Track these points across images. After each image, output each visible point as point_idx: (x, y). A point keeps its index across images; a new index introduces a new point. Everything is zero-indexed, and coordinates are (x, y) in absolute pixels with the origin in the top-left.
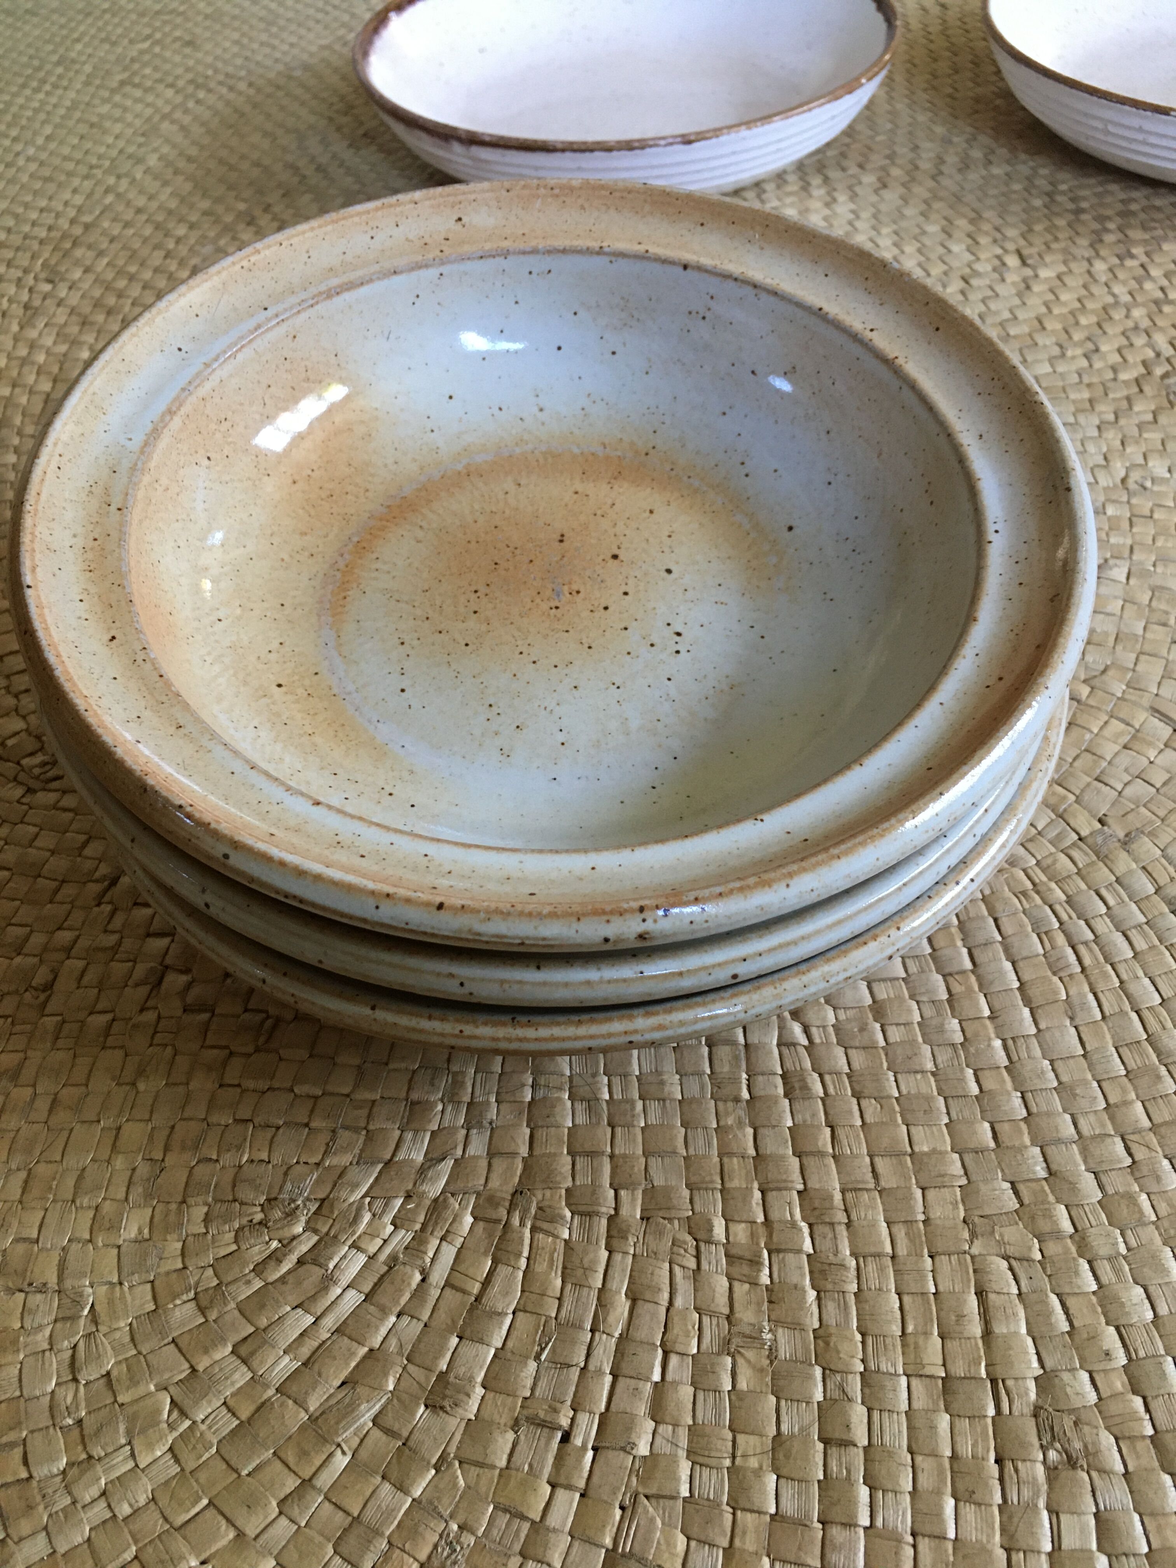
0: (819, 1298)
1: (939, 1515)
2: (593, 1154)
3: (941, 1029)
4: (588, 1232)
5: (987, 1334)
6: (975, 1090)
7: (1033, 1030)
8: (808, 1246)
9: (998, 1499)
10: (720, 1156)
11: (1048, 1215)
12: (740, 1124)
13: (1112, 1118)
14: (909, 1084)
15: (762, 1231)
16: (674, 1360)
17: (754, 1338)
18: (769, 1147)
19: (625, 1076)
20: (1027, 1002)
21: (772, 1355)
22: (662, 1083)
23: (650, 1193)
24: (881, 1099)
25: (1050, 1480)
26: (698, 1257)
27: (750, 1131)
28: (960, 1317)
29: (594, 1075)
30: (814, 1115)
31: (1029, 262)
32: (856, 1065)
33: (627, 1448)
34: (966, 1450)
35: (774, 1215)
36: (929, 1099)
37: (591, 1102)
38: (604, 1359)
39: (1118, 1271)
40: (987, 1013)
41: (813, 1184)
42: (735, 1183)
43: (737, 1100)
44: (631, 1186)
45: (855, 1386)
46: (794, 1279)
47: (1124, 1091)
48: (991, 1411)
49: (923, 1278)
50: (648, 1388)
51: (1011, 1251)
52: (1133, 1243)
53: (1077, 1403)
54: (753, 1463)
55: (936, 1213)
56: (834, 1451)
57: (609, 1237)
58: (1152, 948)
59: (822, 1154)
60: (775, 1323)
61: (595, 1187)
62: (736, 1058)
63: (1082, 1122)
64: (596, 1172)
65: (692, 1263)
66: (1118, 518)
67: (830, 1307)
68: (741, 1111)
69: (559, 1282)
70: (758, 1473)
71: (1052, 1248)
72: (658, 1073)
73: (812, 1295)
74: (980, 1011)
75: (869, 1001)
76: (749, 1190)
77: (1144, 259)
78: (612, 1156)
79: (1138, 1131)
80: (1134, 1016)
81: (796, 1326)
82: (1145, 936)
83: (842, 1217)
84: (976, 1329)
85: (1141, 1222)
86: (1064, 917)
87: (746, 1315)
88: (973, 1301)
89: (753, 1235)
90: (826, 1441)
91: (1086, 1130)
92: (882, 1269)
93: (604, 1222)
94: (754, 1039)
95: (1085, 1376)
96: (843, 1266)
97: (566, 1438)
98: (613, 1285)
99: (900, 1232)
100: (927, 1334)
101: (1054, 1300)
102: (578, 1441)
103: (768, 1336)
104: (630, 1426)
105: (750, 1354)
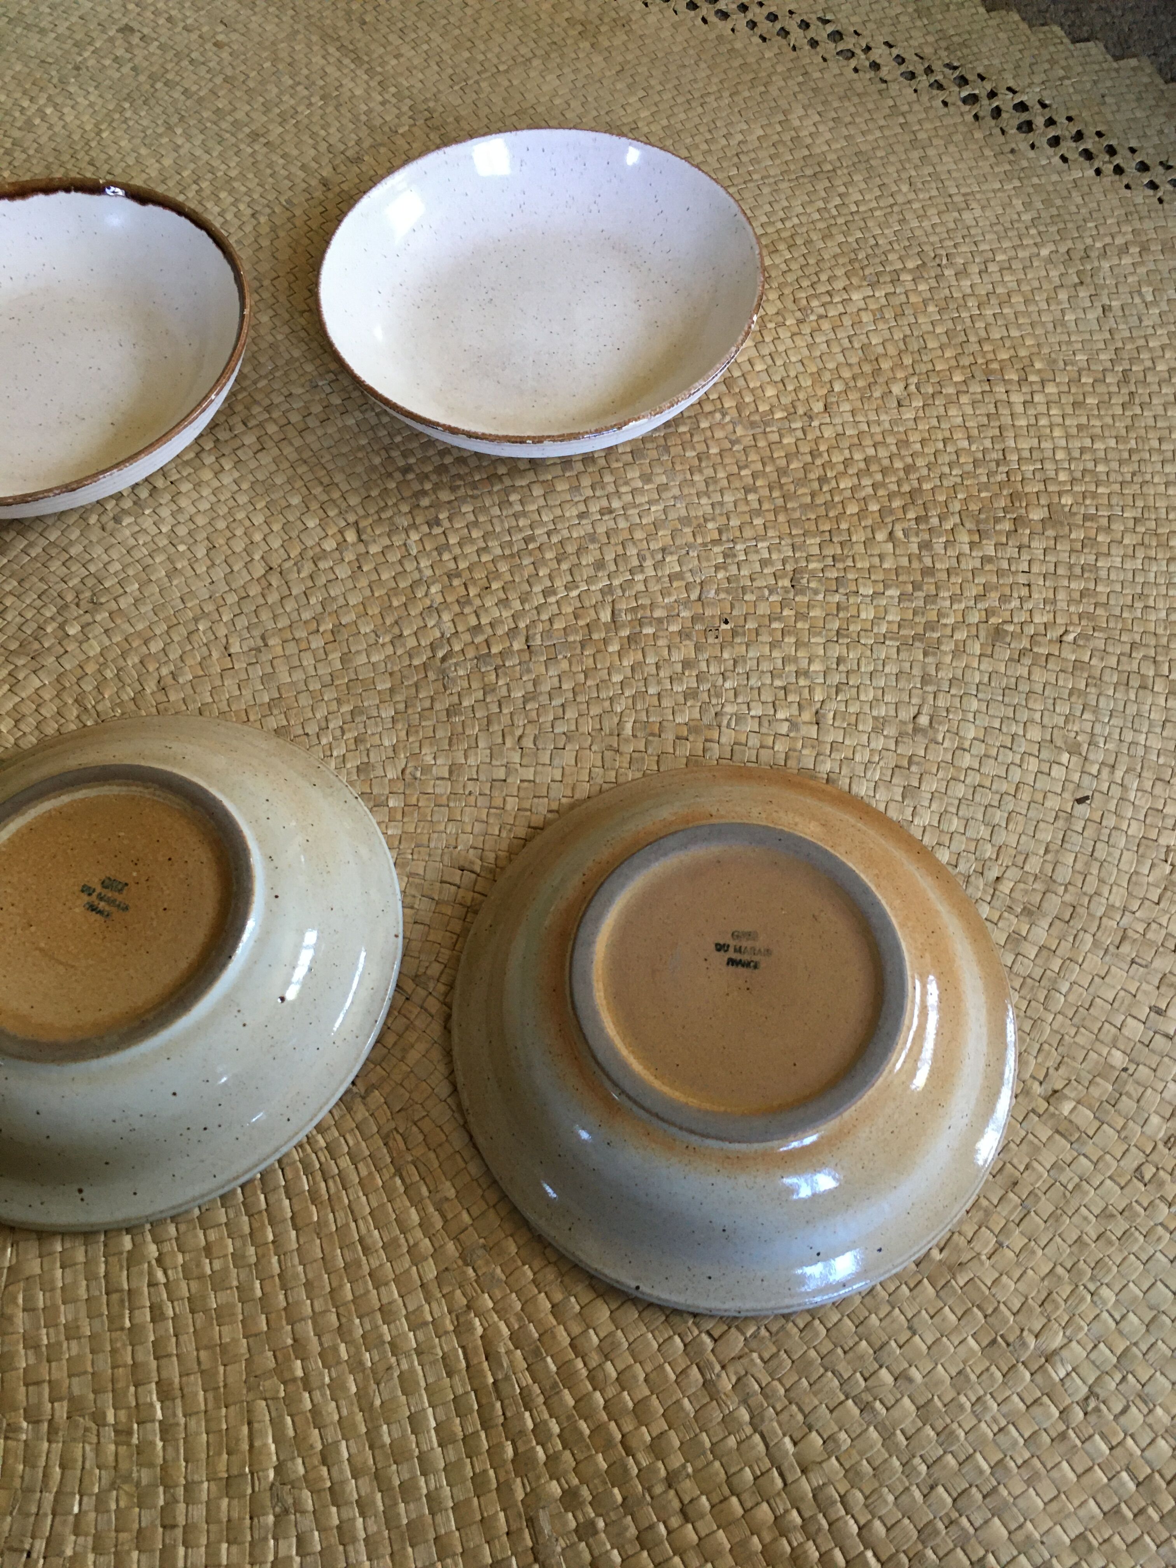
0: (164, 1447)
1: (218, 1553)
2: (38, 1383)
3: (244, 1257)
4: (36, 1432)
5: (251, 1446)
6: (259, 1293)
7: (295, 1246)
8: (159, 1415)
9: (249, 1538)
10: (113, 1368)
11: (291, 1370)
12: (124, 1345)
13: (332, 1298)
14: (224, 1297)
15: (134, 1411)
16: (85, 1499)
17: (127, 1478)
18: (140, 1358)
19: (56, 1325)
20: (295, 1227)
21: (138, 1484)
22: (78, 1327)
23: (72, 1399)
24: (206, 1311)
25: (276, 1524)
26: (98, 1435)
27: (129, 1348)
28: (238, 1440)
29: (38, 1328)
30: (167, 1330)
31: (364, 537)
32: (193, 1291)
33: (61, 1553)
34: (235, 1515)
35: (141, 1401)
36: (233, 1306)
37: (37, 1347)
38: (47, 1507)
39: (323, 1395)
40: (271, 1237)
41: (164, 1375)
42: (120, 1385)
43: (122, 1329)
44: (60, 1399)
45: (181, 1491)
46: (150, 1438)
47: (341, 1279)
48: (249, 1491)
49: (220, 1422)
50: (71, 1519)
51: (268, 1395)
52: (334, 1375)
53: (293, 1477)
54: (126, 1547)
55: (230, 1380)
56: (168, 1533)
57: (49, 1433)
58: (370, 1173)
59: (169, 1356)
60: (140, 1465)
61: (40, 1404)
62: (122, 1301)
63: (316, 1303)
64: (40, 1395)
65: (94, 1440)
66: (395, 808)
67: (170, 1450)
68: (124, 1336)
69: (21, 1467)
70: (128, 1552)
71: (291, 1388)
72: (76, 1319)
73: (160, 1444)
74: (266, 1237)
75: (203, 1243)
76: (128, 1387)
77: (446, 524)
78: (50, 1382)
79: (345, 1304)
80: (353, 1225)
81: (151, 1465)
82: (368, 1166)
83: (178, 1393)
84: (246, 1447)
85: (339, 1362)
86: (323, 1159)
87: (124, 1466)
88: (245, 1429)
89: (129, 1418)
90: (164, 1527)
91: (317, 1309)
92: (198, 1422)
93: (46, 1425)
94: (134, 1285)
95: (300, 1461)
96: (178, 1424)
97: (29, 1555)
98: (51, 1463)
99: (210, 1395)
100: (220, 1454)
101: (288, 1419)
102: (34, 1555)
103: (135, 1475)
104: (62, 1542)
105: (126, 1487)
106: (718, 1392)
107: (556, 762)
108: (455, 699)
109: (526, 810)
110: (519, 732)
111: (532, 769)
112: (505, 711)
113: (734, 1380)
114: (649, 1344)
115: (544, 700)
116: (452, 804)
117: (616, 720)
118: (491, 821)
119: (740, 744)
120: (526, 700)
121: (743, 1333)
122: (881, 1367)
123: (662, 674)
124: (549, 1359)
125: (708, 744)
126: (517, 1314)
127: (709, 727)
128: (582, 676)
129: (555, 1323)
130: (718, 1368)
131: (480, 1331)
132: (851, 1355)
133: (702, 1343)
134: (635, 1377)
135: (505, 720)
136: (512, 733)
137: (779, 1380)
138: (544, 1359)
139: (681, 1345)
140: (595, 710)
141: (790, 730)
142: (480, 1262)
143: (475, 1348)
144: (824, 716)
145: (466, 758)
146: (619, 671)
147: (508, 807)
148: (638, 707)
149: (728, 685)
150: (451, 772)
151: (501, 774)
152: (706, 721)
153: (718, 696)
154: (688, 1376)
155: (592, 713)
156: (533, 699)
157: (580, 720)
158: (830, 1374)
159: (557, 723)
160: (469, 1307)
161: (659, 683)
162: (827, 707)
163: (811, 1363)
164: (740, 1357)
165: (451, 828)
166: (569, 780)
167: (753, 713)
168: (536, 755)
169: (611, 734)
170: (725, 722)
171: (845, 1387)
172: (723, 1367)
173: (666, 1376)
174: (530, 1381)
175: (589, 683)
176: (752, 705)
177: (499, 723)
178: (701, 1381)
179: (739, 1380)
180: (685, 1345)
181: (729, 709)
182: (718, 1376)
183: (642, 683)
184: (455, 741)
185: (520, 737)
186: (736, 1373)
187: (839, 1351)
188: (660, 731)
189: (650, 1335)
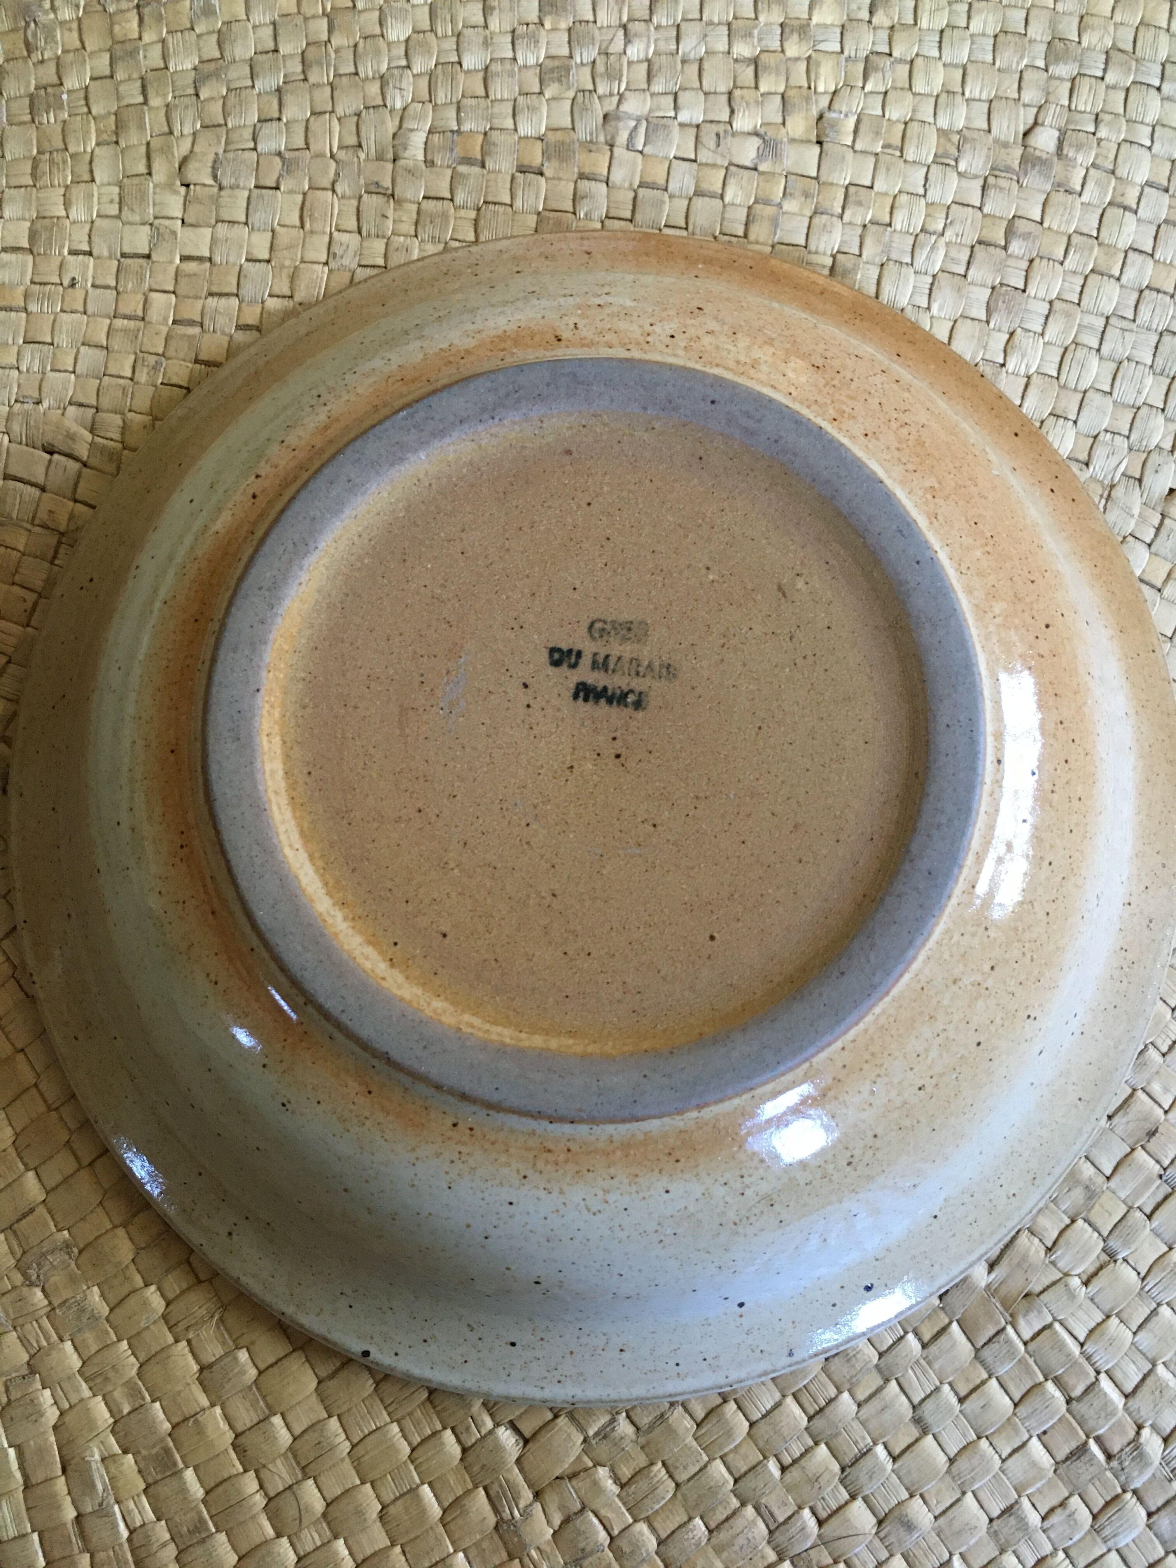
106: (524, 1547)
107: (256, 218)
108: (49, 74)
109: (191, 323)
110: (185, 147)
111: (208, 232)
112: (155, 101)
113: (557, 1521)
114: (393, 1448)
115: (239, 75)
116: (33, 307)
117: (391, 126)
118: (116, 344)
119: (653, 186)
120: (200, 77)
121: (582, 1429)
122: (853, 1497)
123: (494, 24)
124: (189, 1475)
125: (584, 185)
126: (129, 1385)
127: (589, 146)
128: (324, 23)
129: (204, 1401)
130: (527, 1495)
131: (52, 1415)
132: (794, 1474)
133: (498, 1448)
134: (360, 1513)
135: (154, 121)
136: (166, 150)
137: (648, 1520)
138: (178, 1474)
139: (457, 1451)
140: (347, 104)
141: (760, 156)
142: (56, 1279)
143: (42, 1451)
144: (834, 125)
145: (67, 205)
146: (402, 16)
147: (154, 315)
148: (441, 97)
149: (635, 51)
150: (33, 235)
151: (140, 240)
152: (582, 133)
153: (613, 75)
154: (465, 1512)
155: (340, 111)
156: (215, 74)
157: (315, 124)
158: (750, 1511)
159: (267, 129)
160: (32, 1369)
161: (487, 43)
162: (841, 105)
163: (713, 1490)
164: (573, 1476)
165: (31, 360)
166: (286, 259)
167: (683, 117)
168: (216, 201)
169: (380, 158)
170: (622, 138)
171: (779, 1537)
172: (537, 1495)
173: (423, 1512)
174: (151, 1516)
175: (337, 41)
176: (683, 98)
177: (141, 127)
178: (492, 1520)
179: (566, 1521)
180: (464, 1450)
181: (634, 106)
182: (526, 1513)
183: (450, 44)
184: (45, 167)
185: (184, 161)
186: (562, 1508)
187: (773, 1467)
188: (484, 153)
189: (395, 1428)
